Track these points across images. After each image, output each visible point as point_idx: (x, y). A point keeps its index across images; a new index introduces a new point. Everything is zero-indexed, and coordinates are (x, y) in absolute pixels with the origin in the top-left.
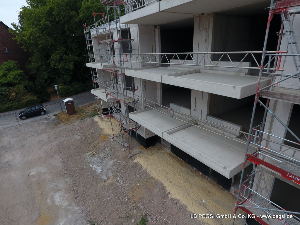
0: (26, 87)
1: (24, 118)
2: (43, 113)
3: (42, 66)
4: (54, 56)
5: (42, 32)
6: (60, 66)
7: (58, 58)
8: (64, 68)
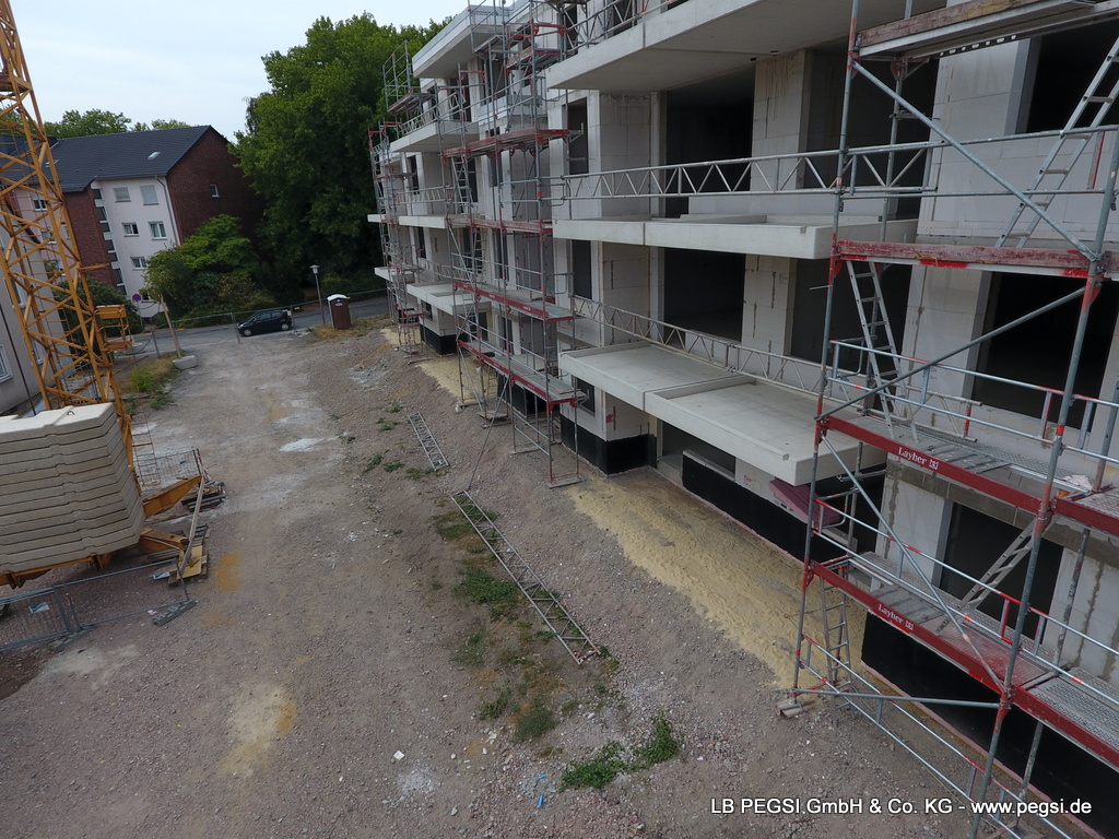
0: (253, 277)
1: (248, 332)
2: (285, 326)
3: (290, 229)
4: (319, 207)
5: (296, 152)
6: (329, 229)
7: (326, 210)
8: (337, 233)
